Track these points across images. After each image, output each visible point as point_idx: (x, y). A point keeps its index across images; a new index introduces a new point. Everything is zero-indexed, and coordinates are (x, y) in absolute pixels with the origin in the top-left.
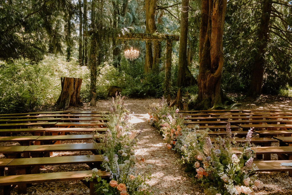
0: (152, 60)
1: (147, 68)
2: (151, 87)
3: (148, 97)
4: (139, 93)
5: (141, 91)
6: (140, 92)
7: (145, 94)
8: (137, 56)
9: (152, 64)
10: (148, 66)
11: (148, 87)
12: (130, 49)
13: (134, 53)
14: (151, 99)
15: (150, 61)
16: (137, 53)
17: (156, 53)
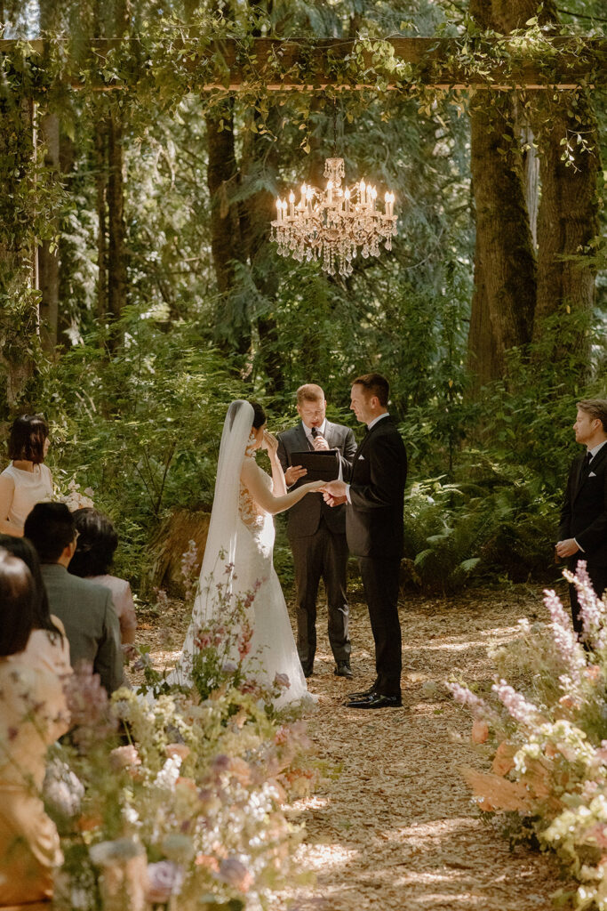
0: (531, 285)
1: (493, 346)
2: (522, 502)
3: (496, 586)
4: (419, 558)
5: (432, 539)
6: (428, 546)
7: (469, 564)
8: (383, 232)
9: (531, 314)
10: (498, 333)
11: (500, 501)
12: (317, 179)
13: (357, 208)
14: (522, 604)
15: (510, 286)
16: (380, 206)
17: (562, 222)
